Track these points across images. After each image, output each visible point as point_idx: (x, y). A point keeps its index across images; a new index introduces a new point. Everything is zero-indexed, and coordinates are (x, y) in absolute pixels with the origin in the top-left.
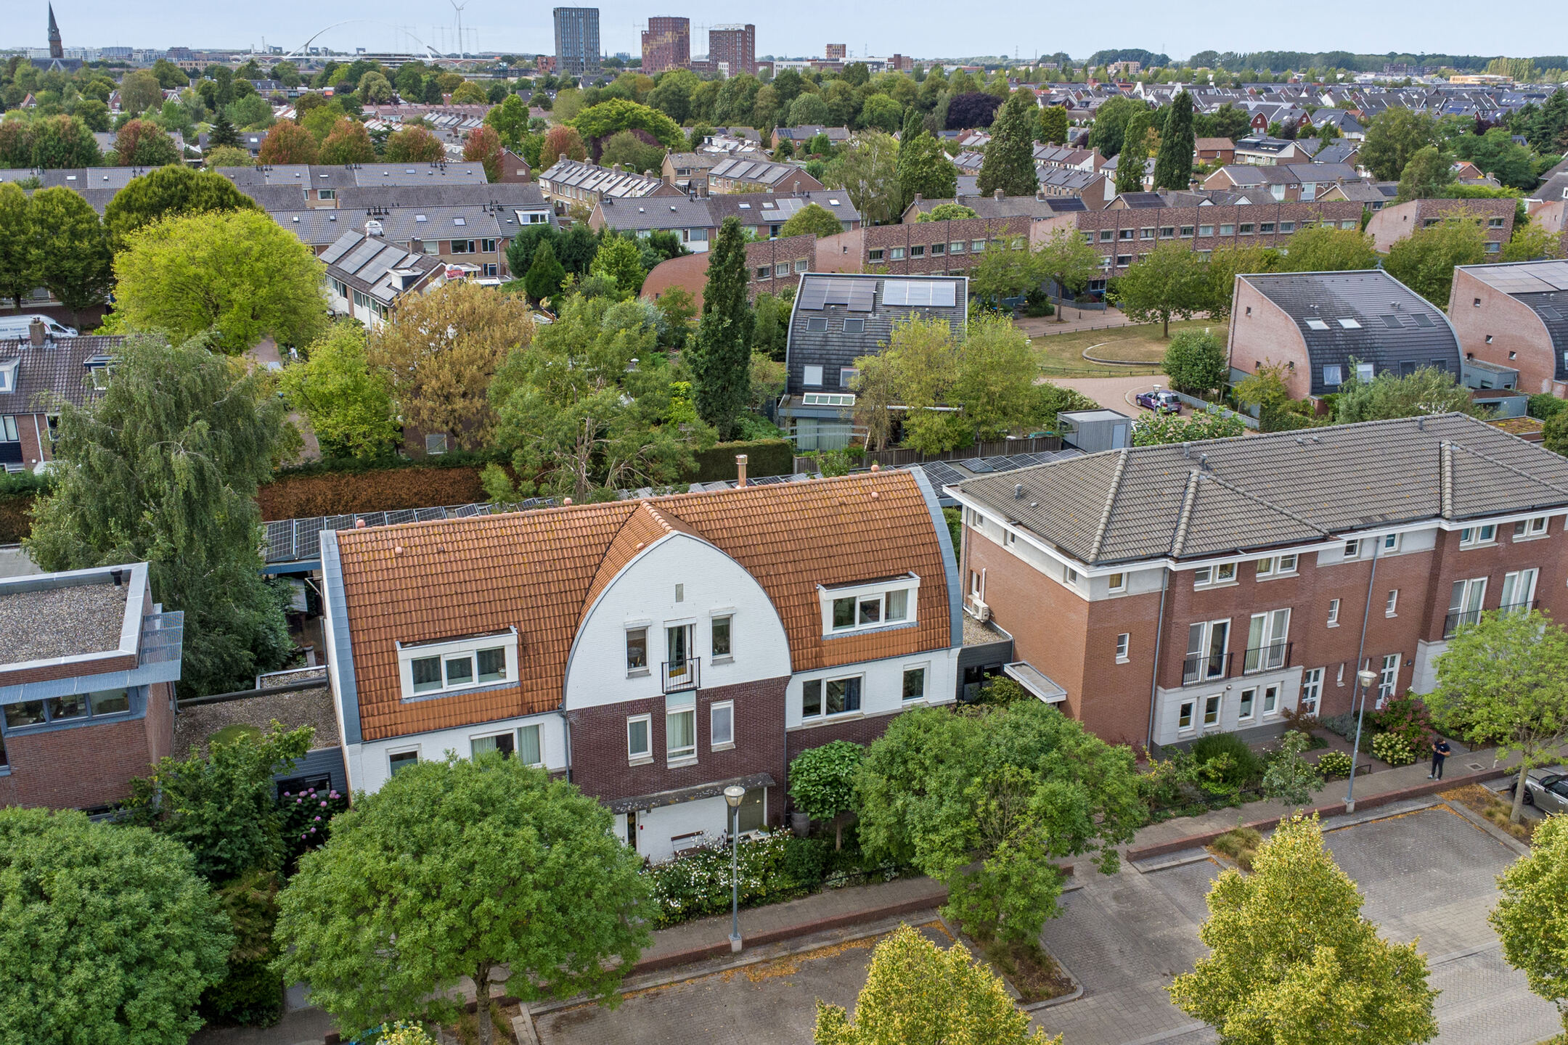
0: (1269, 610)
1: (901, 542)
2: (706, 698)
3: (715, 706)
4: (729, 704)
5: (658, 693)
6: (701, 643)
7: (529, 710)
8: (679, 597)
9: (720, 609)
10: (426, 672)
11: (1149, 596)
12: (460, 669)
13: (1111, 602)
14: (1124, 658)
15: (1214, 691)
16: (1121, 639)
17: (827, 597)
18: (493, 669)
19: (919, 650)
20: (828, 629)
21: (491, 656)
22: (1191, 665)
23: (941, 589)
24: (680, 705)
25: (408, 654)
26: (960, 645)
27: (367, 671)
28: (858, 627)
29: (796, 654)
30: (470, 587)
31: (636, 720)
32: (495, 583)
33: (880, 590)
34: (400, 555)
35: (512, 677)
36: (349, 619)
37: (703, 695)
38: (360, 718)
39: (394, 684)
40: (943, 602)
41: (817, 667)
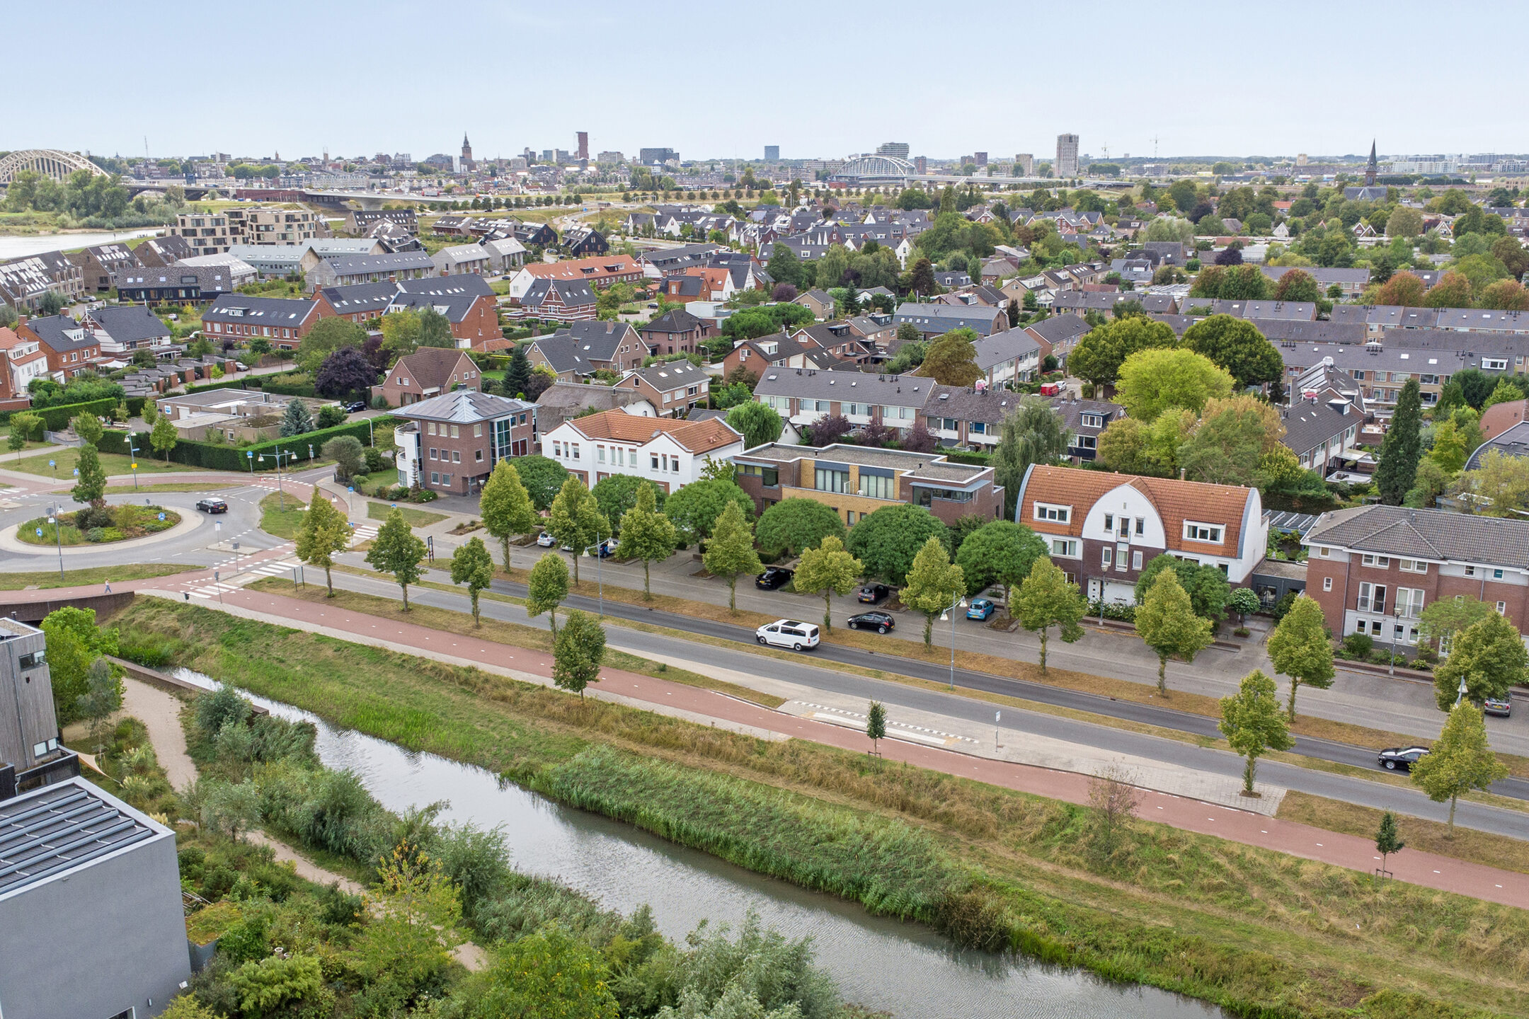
0: (1411, 588)
1: (1227, 512)
2: (1133, 548)
3: (1136, 552)
4: (1141, 553)
5: (1114, 540)
6: (1132, 527)
7: (1071, 535)
8: (1126, 508)
9: (1140, 516)
10: (1042, 512)
11: (1342, 563)
12: (1052, 514)
13: (1320, 561)
14: (1329, 589)
15: (1378, 619)
16: (1328, 581)
17: (1186, 524)
18: (1064, 519)
19: (1223, 556)
20: (1185, 536)
21: (1063, 515)
22: (1365, 603)
23: (1237, 534)
24: (1123, 548)
25: (1037, 504)
26: (1241, 558)
27: (1026, 507)
28: (1198, 539)
29: (1171, 542)
30: (1065, 490)
31: (1105, 548)
32: (1073, 490)
33: (1206, 527)
34: (1050, 476)
35: (1069, 522)
36: (1026, 490)
37: (1130, 546)
38: (1020, 521)
39: (1032, 513)
40: (1236, 539)
41: (1178, 549)
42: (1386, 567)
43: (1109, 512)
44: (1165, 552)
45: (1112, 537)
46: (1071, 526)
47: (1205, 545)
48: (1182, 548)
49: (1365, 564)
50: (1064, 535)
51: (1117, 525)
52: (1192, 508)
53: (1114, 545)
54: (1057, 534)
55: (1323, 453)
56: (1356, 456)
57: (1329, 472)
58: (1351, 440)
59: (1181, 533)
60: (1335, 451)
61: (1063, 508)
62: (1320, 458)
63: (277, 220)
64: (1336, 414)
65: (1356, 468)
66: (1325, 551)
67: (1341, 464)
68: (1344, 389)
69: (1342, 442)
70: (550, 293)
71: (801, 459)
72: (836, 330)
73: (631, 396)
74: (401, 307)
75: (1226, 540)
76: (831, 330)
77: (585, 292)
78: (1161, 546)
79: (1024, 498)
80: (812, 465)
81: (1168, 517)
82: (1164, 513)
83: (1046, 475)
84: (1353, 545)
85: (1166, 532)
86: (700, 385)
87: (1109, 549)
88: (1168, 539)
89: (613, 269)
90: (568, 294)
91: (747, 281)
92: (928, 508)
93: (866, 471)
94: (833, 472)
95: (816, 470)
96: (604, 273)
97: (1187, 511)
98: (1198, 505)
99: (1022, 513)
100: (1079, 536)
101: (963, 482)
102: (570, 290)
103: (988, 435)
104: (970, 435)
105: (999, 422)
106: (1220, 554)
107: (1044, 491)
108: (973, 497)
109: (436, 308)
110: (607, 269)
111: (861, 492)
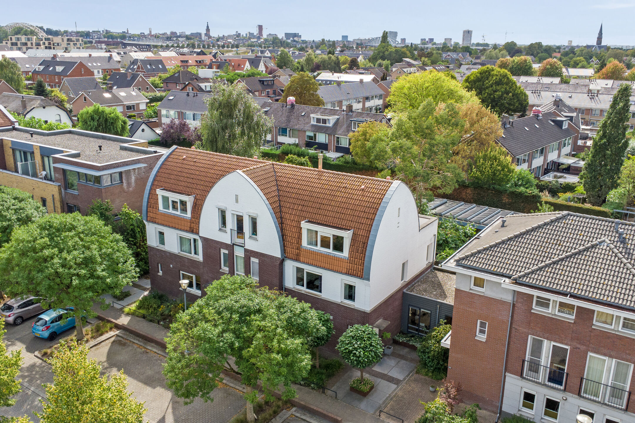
0: (611, 356)
1: (357, 213)
2: (249, 254)
3: (253, 259)
4: (257, 260)
6: (247, 226)
7: (192, 231)
8: (237, 201)
9: (253, 212)
10: (166, 202)
11: (502, 302)
12: (175, 205)
13: (471, 295)
14: (482, 338)
15: (555, 396)
16: (483, 325)
17: (305, 226)
18: (184, 210)
19: (347, 274)
20: (304, 243)
21: (184, 203)
22: (535, 367)
23: (365, 244)
24: (239, 253)
25: (160, 193)
26: (368, 279)
27: (153, 195)
28: (319, 248)
29: (288, 250)
30: (192, 176)
31: (223, 251)
32: (199, 177)
33: (329, 232)
34: (184, 159)
35: (189, 215)
36: (156, 176)
37: (246, 251)
38: (147, 212)
39: (157, 203)
40: (364, 252)
41: (297, 260)
42: (571, 317)
43: (223, 206)
44: (282, 261)
45: (225, 238)
46: (191, 222)
47: (327, 256)
48: (301, 259)
49: (537, 309)
50: (187, 231)
51: (231, 224)
52: (318, 206)
53: (231, 247)
54: (181, 230)
55: (542, 158)
56: (570, 161)
57: (546, 172)
58: (567, 149)
59: (300, 238)
60: (552, 156)
61: (184, 198)
62: (538, 162)
64: (556, 129)
65: (569, 170)
66: (479, 282)
67: (556, 167)
68: (565, 112)
69: (559, 149)
70: (139, 66)
71: (2, 139)
72: (263, 81)
73: (39, 102)
74: (42, 68)
75: (351, 251)
76: (260, 81)
77: (160, 66)
78: (277, 254)
79: (153, 184)
80: (10, 145)
81: (287, 216)
82: (284, 209)
83: (181, 158)
84: (520, 277)
85: (283, 236)
86: (138, 104)
87: (226, 252)
88: (284, 244)
89: (200, 62)
90: (148, 66)
91: (260, 67)
92: (76, 192)
93: (46, 153)
94: (25, 153)
95: (14, 150)
96: (195, 64)
97: (309, 209)
98: (325, 202)
99: (148, 202)
100: (197, 233)
101: (99, 165)
102: (150, 65)
103: (290, 137)
104: (279, 137)
105: (296, 127)
106: (345, 271)
107: (172, 177)
108: (122, 182)
109: (57, 67)
110: (197, 61)
111: (44, 173)
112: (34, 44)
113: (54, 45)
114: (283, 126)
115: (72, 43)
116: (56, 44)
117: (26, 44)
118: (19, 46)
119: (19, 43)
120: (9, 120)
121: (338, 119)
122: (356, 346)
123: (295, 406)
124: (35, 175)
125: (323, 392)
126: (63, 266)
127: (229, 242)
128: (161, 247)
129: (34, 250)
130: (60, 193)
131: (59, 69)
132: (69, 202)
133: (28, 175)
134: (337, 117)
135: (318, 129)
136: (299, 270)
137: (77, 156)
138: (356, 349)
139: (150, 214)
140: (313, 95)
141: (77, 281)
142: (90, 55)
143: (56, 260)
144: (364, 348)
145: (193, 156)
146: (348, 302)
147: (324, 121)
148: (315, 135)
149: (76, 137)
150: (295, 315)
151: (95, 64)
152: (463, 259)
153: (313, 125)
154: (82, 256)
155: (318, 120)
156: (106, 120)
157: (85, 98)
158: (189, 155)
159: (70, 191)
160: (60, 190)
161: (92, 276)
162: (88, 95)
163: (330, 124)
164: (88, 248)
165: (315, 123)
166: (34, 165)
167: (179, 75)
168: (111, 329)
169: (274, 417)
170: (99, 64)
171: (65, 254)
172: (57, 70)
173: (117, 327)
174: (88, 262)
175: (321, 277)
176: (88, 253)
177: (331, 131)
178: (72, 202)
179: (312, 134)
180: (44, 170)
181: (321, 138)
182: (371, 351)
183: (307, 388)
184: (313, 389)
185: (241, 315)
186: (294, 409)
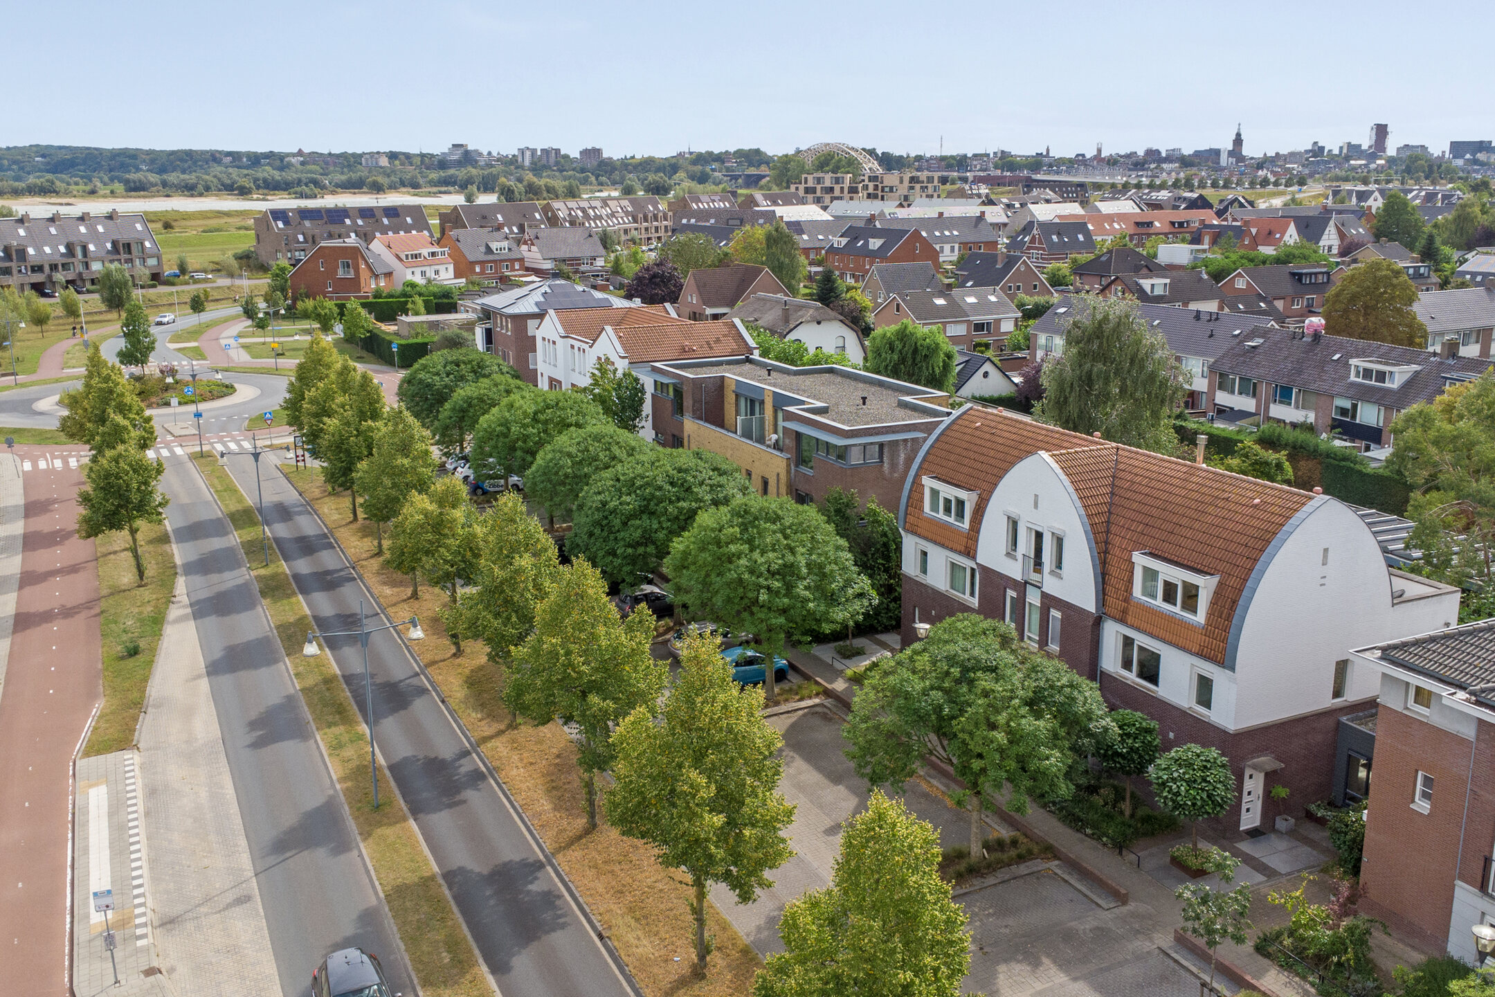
1: (1232, 547)
2: (1049, 601)
3: (1053, 612)
4: (1060, 615)
6: (1048, 552)
8: (1036, 506)
9: (1059, 527)
10: (936, 500)
12: (948, 506)
13: (1407, 719)
14: (1424, 807)
16: (1426, 781)
17: (1140, 560)
18: (960, 515)
19: (1200, 655)
20: (1137, 591)
21: (960, 503)
23: (1234, 602)
24: (1033, 598)
25: (928, 482)
26: (1233, 669)
27: (917, 486)
28: (1159, 603)
29: (1109, 600)
30: (982, 458)
31: (1011, 593)
32: (993, 461)
33: (1178, 576)
34: (977, 428)
35: (966, 525)
36: (928, 453)
37: (1045, 596)
38: (906, 514)
39: (922, 500)
40: (1229, 618)
41: (1122, 621)
43: (1014, 511)
44: (1098, 622)
45: (1014, 570)
46: (967, 537)
47: (1171, 619)
48: (1129, 619)
50: (960, 553)
51: (1025, 545)
52: (1170, 527)
53: (1021, 587)
54: (951, 550)
59: (1130, 581)
61: (963, 494)
63: (901, 181)
66: (1422, 696)
70: (1034, 237)
71: (723, 377)
72: (1300, 275)
73: (811, 311)
74: (844, 241)
75: (1210, 614)
76: (1293, 274)
77: (1081, 237)
78: (1090, 605)
79: (920, 467)
80: (733, 387)
81: (1117, 541)
82: (1113, 529)
83: (973, 426)
84: (1483, 691)
85: (1104, 574)
86: (998, 321)
87: (1014, 594)
88: (1104, 589)
89: (1181, 224)
90: (1055, 238)
91: (1325, 237)
92: (810, 472)
93: (780, 402)
94: (752, 401)
95: (737, 396)
96: (1167, 229)
97: (1154, 532)
98: (1184, 521)
99: (909, 497)
100: (974, 558)
101: (847, 428)
102: (1059, 234)
103: (1297, 407)
104: (1272, 406)
105: (1313, 386)
106: (1195, 649)
107: (953, 457)
108: (882, 461)
109: (871, 241)
110: (1173, 223)
111: (774, 437)
112: (846, 190)
113: (883, 191)
114: (1283, 382)
115: (918, 186)
116: (887, 189)
117: (832, 189)
118: (819, 194)
119: (819, 187)
120: (747, 344)
121: (1417, 373)
122: (1175, 775)
123: (1059, 859)
124: (761, 440)
125: (1120, 853)
126: (752, 572)
127: (1018, 577)
128: (921, 578)
129: (718, 544)
130: (788, 472)
131: (875, 244)
132: (800, 487)
133: (751, 439)
134: (1415, 367)
135: (1366, 394)
136: (1128, 642)
137: (822, 411)
138: (1174, 780)
139: (910, 519)
140: (1399, 311)
141: (766, 597)
142: (941, 214)
143: (743, 562)
144: (1188, 782)
145: (993, 424)
146: (1201, 710)
147: (1381, 376)
148: (1355, 407)
149: (839, 379)
150: (1052, 687)
151: (947, 233)
152: (1395, 647)
153: (1353, 384)
154: (780, 562)
155: (1367, 373)
156: (915, 351)
157: (898, 305)
158: (987, 422)
159: (804, 469)
160: (788, 466)
161: (789, 594)
162: (904, 300)
163: (1394, 384)
164: (792, 550)
165: (1360, 380)
166: (762, 421)
167: (1110, 258)
168: (817, 695)
169: (1017, 864)
170: (956, 233)
171: (756, 555)
172: (871, 247)
173: (827, 693)
174: (787, 573)
175: (1159, 656)
176: (789, 558)
177: (1391, 401)
178: (803, 488)
179: (1347, 404)
180: (776, 432)
181: (1368, 415)
182: (1203, 790)
183: (1094, 843)
184: (1105, 845)
185: (965, 670)
186: (1057, 862)
